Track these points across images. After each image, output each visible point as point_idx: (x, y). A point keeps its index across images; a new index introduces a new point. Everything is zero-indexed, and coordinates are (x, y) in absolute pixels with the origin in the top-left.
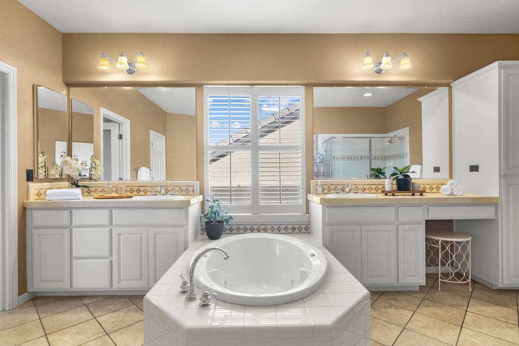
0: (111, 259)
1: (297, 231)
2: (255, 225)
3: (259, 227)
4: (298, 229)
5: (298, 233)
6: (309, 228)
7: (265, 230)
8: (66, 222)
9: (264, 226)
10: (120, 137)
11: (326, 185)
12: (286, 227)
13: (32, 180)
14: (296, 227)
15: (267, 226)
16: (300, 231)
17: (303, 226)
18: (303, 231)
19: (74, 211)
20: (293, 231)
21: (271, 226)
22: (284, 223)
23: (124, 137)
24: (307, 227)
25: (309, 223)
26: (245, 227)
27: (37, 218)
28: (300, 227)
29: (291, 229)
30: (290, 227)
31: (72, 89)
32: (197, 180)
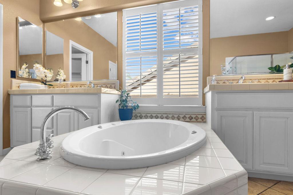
0: (53, 129)
1: (194, 120)
2: (159, 114)
3: (162, 116)
4: (195, 118)
5: (195, 122)
6: (205, 118)
7: (167, 118)
8: (29, 104)
9: (166, 115)
10: (87, 62)
11: (221, 80)
12: (185, 116)
13: (15, 77)
14: (194, 116)
15: (168, 115)
16: (197, 120)
17: (200, 116)
18: (200, 120)
19: (33, 96)
20: (190, 120)
21: (172, 115)
22: (183, 113)
23: (89, 62)
24: (203, 117)
25: (205, 114)
26: (151, 115)
27: (15, 101)
28: (197, 116)
29: (189, 118)
30: (188, 116)
31: (46, 24)
32: (117, 80)
